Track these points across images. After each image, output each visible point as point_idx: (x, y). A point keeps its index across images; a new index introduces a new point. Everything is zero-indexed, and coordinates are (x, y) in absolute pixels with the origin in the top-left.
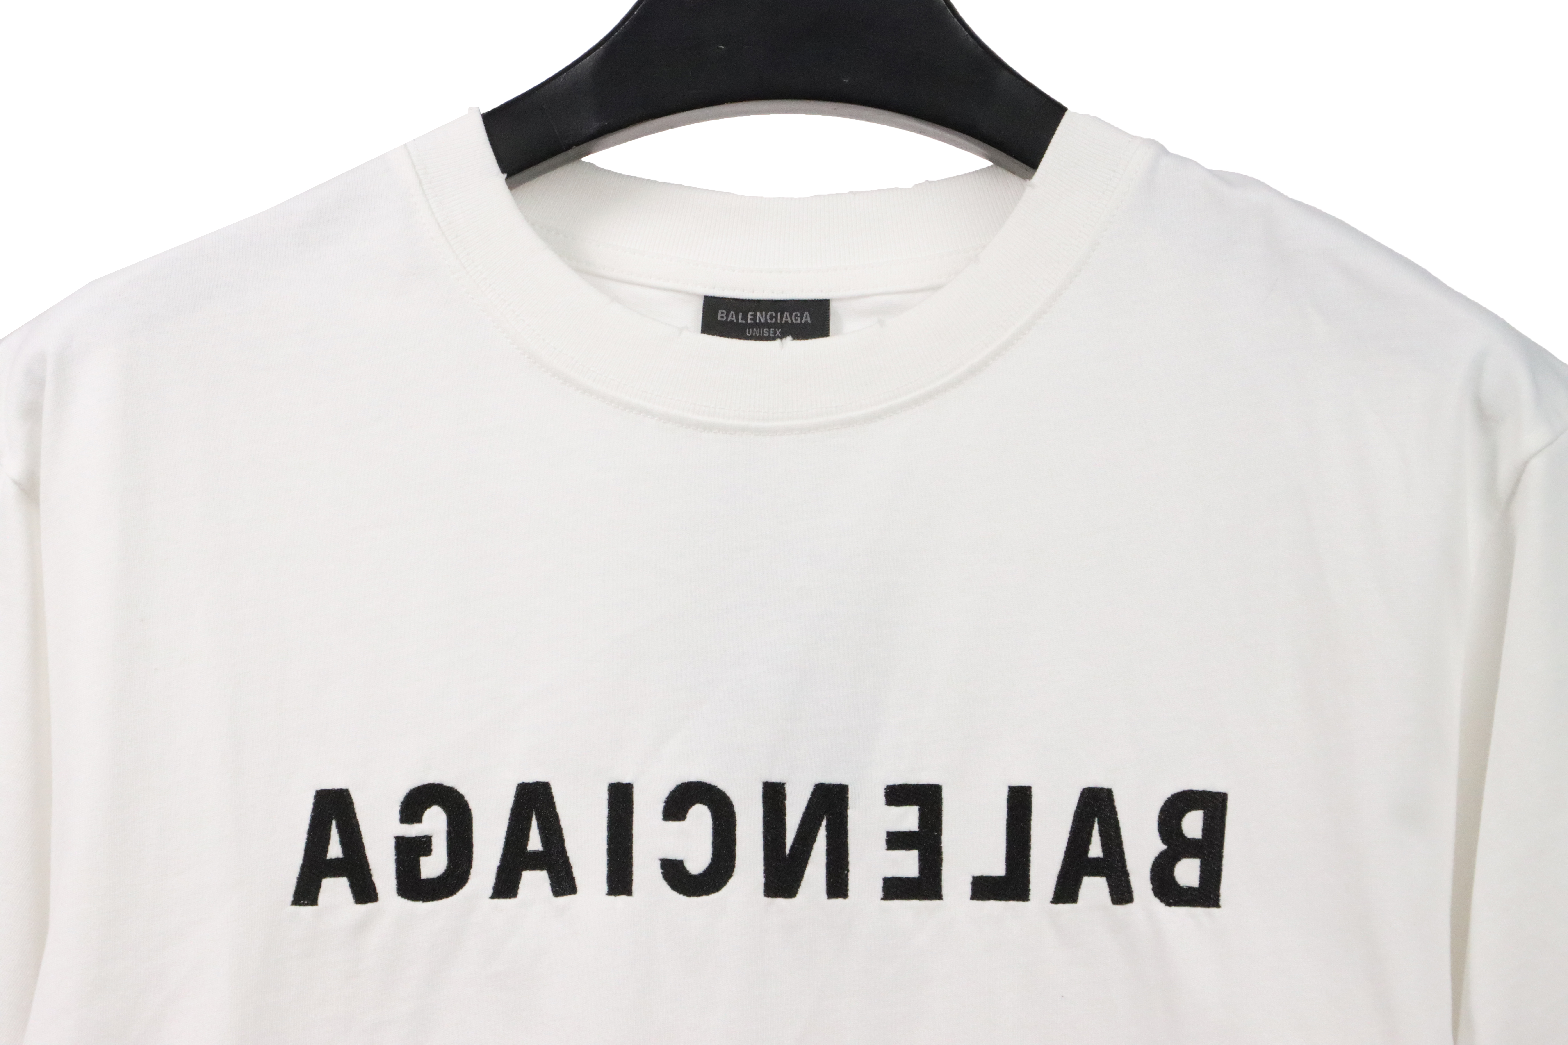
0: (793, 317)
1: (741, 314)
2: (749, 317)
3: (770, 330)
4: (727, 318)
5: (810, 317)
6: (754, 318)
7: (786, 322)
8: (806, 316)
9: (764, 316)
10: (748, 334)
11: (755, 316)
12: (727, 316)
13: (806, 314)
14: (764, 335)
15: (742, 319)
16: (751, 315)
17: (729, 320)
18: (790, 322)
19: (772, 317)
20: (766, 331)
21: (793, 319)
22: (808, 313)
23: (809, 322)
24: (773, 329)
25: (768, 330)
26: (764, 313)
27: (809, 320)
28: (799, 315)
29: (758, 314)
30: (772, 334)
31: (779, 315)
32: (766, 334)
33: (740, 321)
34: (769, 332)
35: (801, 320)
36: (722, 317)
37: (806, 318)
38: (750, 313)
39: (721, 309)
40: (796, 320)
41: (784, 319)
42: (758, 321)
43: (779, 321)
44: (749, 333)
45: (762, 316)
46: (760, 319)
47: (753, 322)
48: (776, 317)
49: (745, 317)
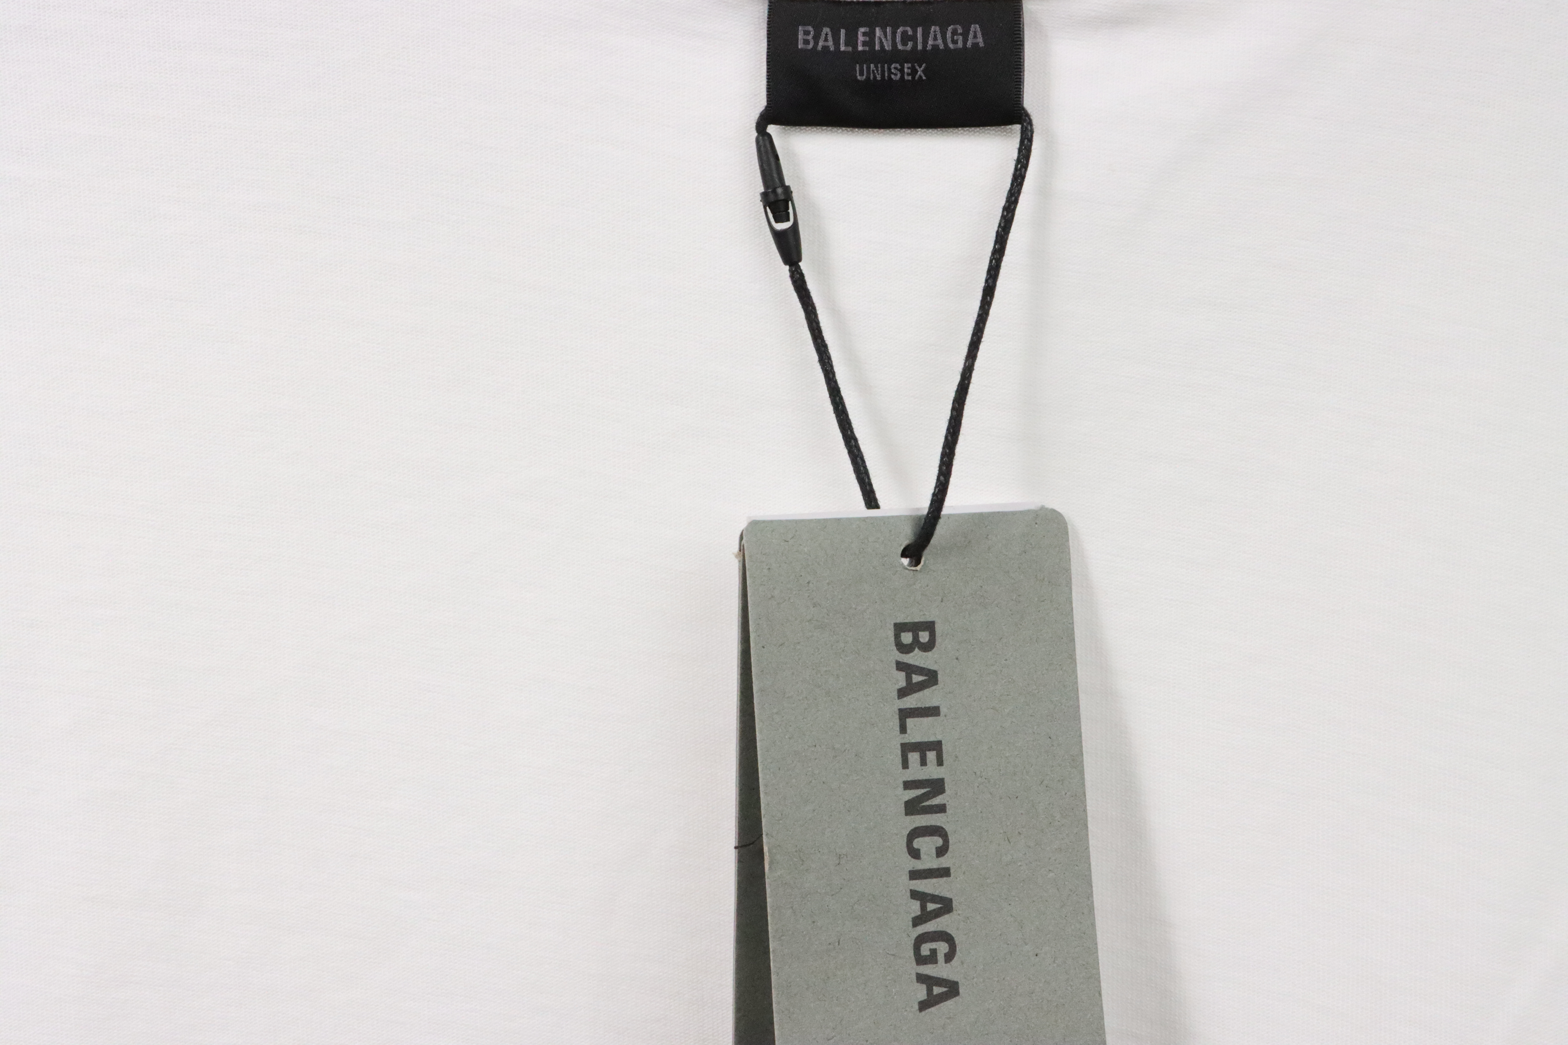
0: (949, 35)
1: (843, 32)
2: (861, 38)
3: (903, 67)
4: (816, 43)
5: (982, 34)
6: (870, 43)
7: (935, 47)
8: (975, 32)
9: (889, 37)
10: (859, 78)
11: (871, 34)
12: (816, 38)
13: (975, 28)
14: (893, 76)
15: (846, 45)
16: (864, 34)
17: (819, 48)
18: (942, 47)
19: (905, 39)
20: (896, 68)
21: (949, 40)
22: (977, 26)
23: (982, 45)
24: (910, 65)
25: (899, 67)
26: (889, 29)
27: (980, 40)
28: (960, 31)
29: (878, 32)
30: (908, 74)
31: (920, 30)
32: (895, 75)
33: (843, 48)
34: (902, 71)
35: (965, 41)
36: (806, 42)
37: (975, 37)
38: (862, 30)
39: (804, 25)
40: (955, 42)
41: (930, 42)
42: (877, 47)
43: (920, 47)
44: (862, 74)
45: (886, 36)
46: (881, 42)
47: (867, 49)
48: (914, 38)
49: (851, 40)
